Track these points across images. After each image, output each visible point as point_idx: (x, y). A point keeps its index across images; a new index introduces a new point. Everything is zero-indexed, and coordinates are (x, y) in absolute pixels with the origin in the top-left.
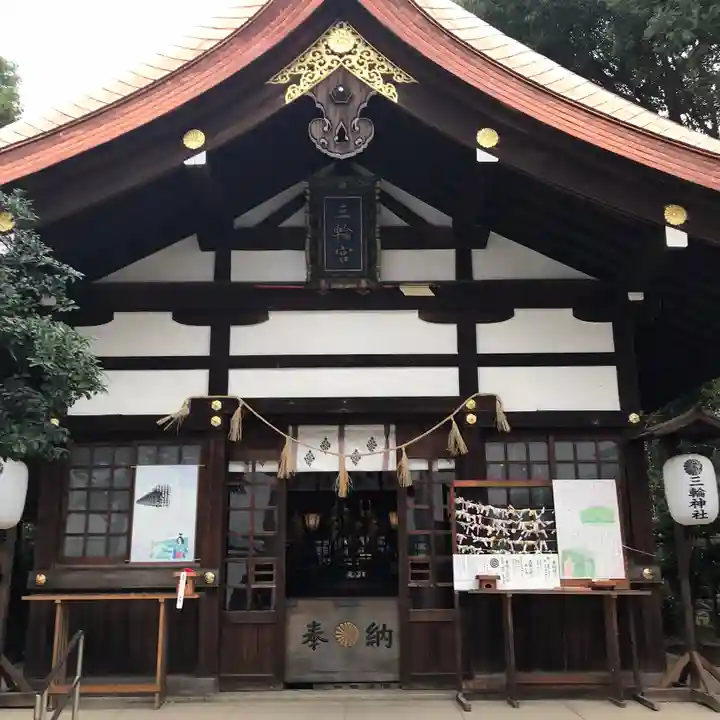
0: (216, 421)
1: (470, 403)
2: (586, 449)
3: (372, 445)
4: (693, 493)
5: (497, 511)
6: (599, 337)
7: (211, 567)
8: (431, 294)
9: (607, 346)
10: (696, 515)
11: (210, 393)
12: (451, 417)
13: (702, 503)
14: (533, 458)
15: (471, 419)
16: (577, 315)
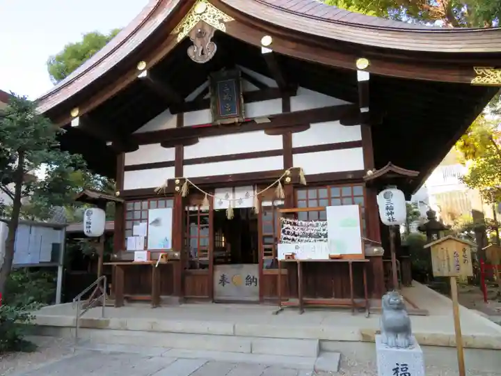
0: (177, 188)
1: (288, 172)
2: (346, 190)
3: (247, 196)
4: (387, 209)
5: (304, 223)
6: (354, 133)
7: (177, 251)
8: (270, 121)
9: (358, 137)
10: (389, 220)
11: (176, 176)
12: (279, 180)
13: (392, 213)
14: (321, 196)
15: (288, 180)
16: (341, 123)
